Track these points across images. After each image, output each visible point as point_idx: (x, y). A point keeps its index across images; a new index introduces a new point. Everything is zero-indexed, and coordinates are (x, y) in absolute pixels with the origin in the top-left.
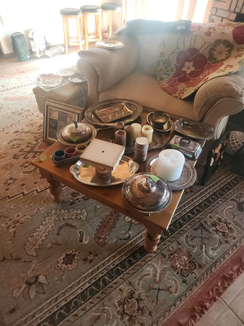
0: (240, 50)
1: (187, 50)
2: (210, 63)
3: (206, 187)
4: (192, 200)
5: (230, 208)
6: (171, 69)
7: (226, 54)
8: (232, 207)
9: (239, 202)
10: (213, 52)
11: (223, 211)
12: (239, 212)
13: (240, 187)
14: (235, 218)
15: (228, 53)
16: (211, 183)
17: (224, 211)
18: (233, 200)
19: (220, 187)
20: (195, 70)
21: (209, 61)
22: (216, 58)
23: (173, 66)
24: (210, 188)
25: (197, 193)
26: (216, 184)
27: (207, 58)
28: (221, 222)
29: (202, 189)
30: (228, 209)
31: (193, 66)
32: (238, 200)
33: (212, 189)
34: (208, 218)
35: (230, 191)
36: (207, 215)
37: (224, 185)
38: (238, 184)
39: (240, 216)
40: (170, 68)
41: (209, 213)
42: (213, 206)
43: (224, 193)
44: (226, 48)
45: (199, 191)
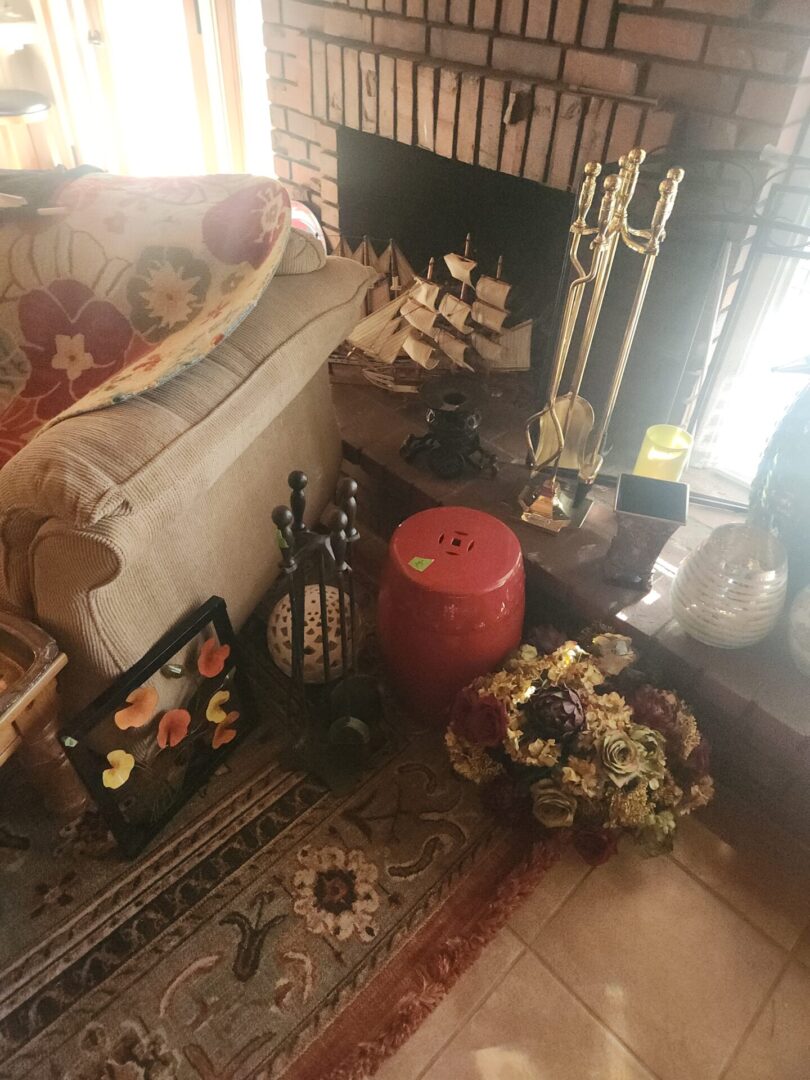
0: (232, 285)
1: (50, 288)
2: (143, 336)
3: (141, 862)
4: (46, 953)
5: (201, 970)
6: (12, 361)
7: (189, 304)
8: (215, 958)
9: (254, 926)
10: (144, 295)
11: (167, 988)
12: (233, 985)
13: (288, 842)
14: (204, 1024)
15: (196, 298)
16: (171, 840)
17: (168, 992)
18: (233, 918)
19: (204, 857)
20: (95, 366)
21: (136, 332)
22: (160, 319)
23: (18, 350)
24: (156, 867)
25: (88, 903)
26: (194, 838)
27: (128, 318)
28: (129, 1063)
29: (119, 878)
30: (187, 979)
31: (86, 351)
32: (252, 917)
33: (165, 870)
34: (80, 1044)
35: (237, 873)
36: (79, 1027)
37: (222, 841)
38: (285, 826)
39: (228, 1007)
40: (8, 359)
41: (95, 1016)
42: (128, 972)
43: (208, 886)
44: (184, 278)
45: (100, 893)
